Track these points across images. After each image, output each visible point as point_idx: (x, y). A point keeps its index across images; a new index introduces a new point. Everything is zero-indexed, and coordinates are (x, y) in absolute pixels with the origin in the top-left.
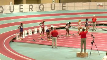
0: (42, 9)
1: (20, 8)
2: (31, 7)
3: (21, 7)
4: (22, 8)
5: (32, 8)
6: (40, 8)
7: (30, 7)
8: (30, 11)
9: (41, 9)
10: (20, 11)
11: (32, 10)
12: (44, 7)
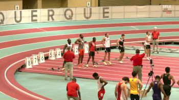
0: (70, 16)
1: (33, 16)
2: (51, 13)
3: (34, 13)
4: (36, 16)
5: (52, 16)
6: (65, 15)
7: (49, 13)
8: (49, 20)
9: (68, 17)
10: (32, 20)
11: (53, 19)
12: (72, 14)
